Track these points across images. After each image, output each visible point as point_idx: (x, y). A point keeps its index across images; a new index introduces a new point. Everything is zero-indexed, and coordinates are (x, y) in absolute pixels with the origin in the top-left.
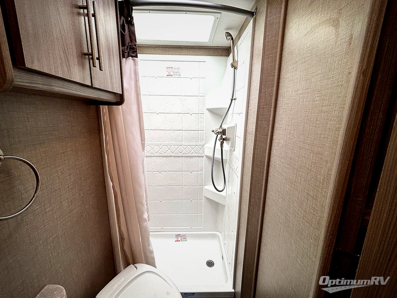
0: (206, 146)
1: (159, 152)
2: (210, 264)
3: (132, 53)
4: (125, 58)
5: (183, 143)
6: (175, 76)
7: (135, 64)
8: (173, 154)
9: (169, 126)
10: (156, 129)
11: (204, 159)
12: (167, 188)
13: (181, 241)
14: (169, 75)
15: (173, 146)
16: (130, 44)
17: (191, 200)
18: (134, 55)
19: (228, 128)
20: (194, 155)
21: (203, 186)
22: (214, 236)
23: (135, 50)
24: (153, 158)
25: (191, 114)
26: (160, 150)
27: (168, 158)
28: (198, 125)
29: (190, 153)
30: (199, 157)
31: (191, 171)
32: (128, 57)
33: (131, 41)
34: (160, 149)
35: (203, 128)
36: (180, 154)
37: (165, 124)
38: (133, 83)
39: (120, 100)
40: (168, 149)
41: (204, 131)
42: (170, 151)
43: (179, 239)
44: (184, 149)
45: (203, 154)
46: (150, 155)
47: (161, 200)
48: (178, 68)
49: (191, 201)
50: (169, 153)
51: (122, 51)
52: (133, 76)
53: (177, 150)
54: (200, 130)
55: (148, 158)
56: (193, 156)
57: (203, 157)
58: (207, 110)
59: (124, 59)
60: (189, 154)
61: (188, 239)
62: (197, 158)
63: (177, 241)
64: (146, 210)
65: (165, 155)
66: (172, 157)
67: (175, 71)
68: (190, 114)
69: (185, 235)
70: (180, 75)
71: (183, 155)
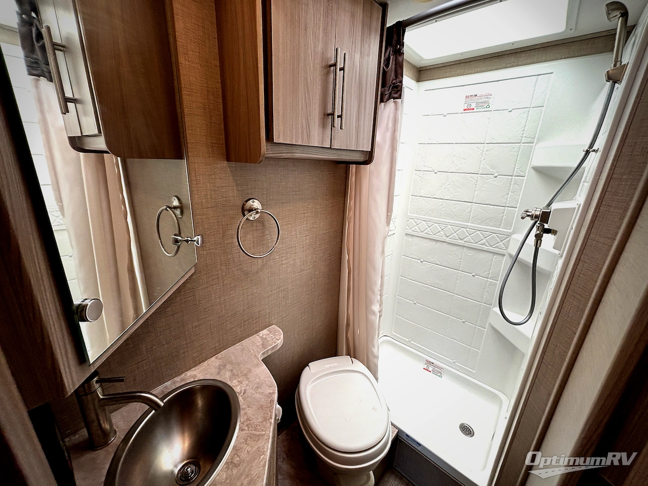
0: (514, 236)
1: (425, 232)
2: (467, 430)
3: (394, 93)
4: (383, 102)
5: (469, 224)
6: (478, 110)
7: (396, 109)
8: (448, 239)
9: (451, 194)
10: (428, 196)
11: (504, 259)
12: (428, 288)
13: (432, 372)
14: (468, 109)
15: (450, 227)
16: (394, 81)
17: (464, 320)
18: (396, 96)
19: (555, 210)
20: (485, 248)
21: (492, 307)
22: (494, 397)
23: (399, 88)
24: (415, 238)
25: (495, 175)
26: (429, 229)
27: (439, 244)
28: (506, 196)
29: (479, 243)
30: (495, 253)
31: (474, 274)
32: (388, 99)
33: (396, 77)
34: (427, 227)
35: (516, 202)
36: (461, 242)
37: (445, 190)
38: (389, 135)
39: (368, 158)
40: (440, 230)
41: (517, 209)
42: (443, 233)
43: (430, 369)
44: (468, 235)
45: (504, 251)
46: (413, 233)
47: (415, 302)
48: (488, 96)
49: (464, 322)
50: (441, 236)
51: (382, 94)
52: (390, 125)
53: (455, 234)
54: (508, 207)
55: (410, 237)
56: (483, 250)
57: (504, 255)
58: (532, 169)
59: (383, 104)
60: (476, 245)
61: (444, 377)
62: (491, 255)
63: (427, 370)
64: (378, 301)
65: (434, 237)
66: (445, 243)
67: (481, 101)
68: (493, 176)
69: (441, 368)
70: (488, 106)
71: (465, 245)
